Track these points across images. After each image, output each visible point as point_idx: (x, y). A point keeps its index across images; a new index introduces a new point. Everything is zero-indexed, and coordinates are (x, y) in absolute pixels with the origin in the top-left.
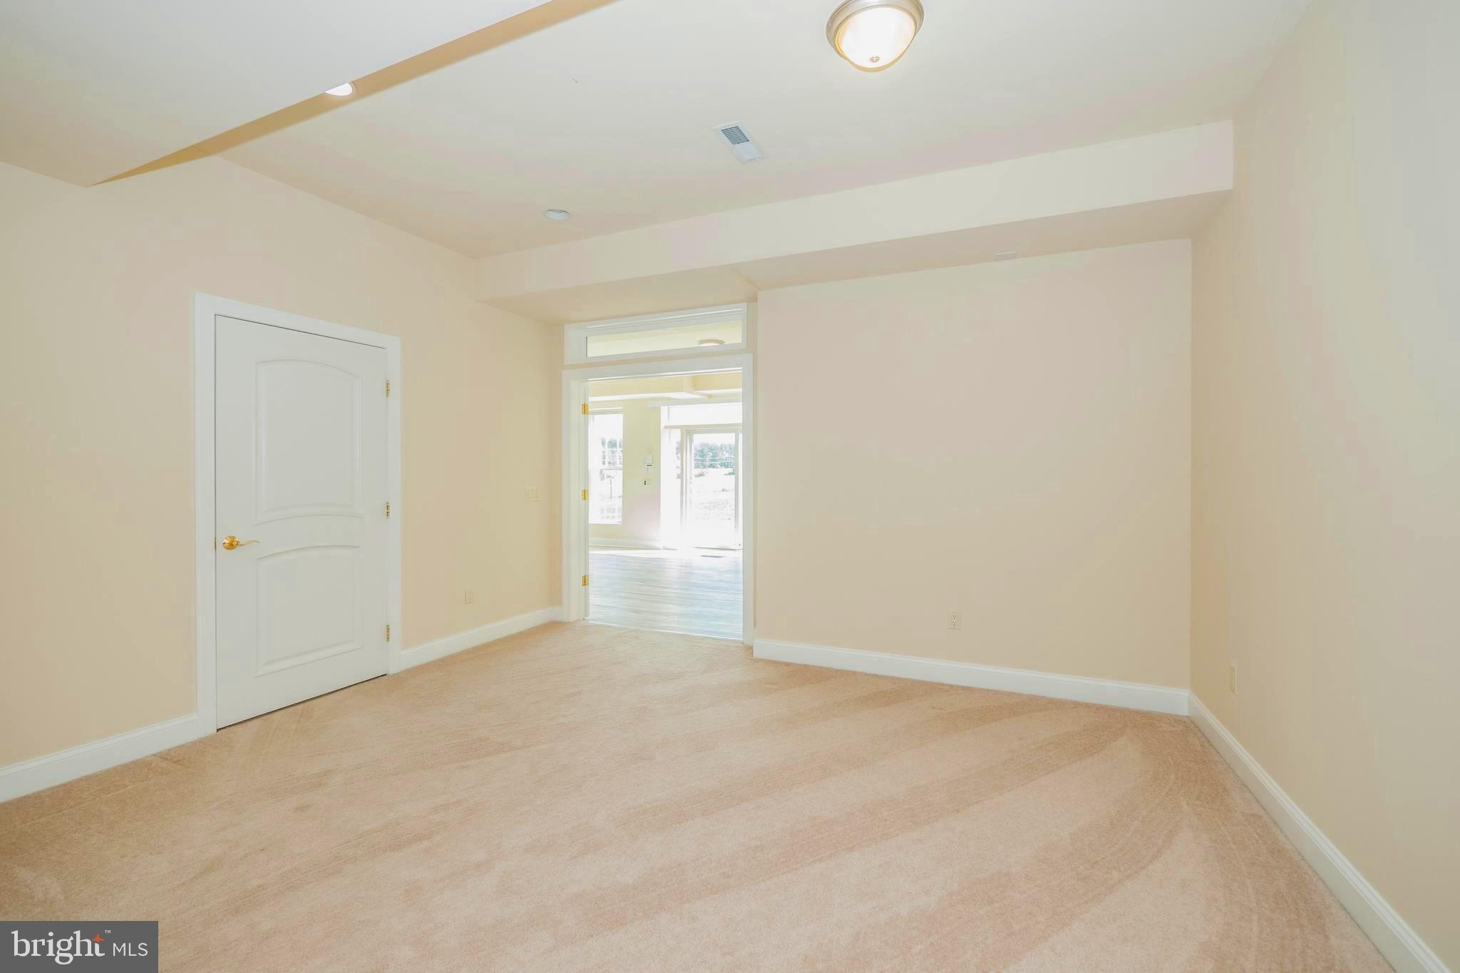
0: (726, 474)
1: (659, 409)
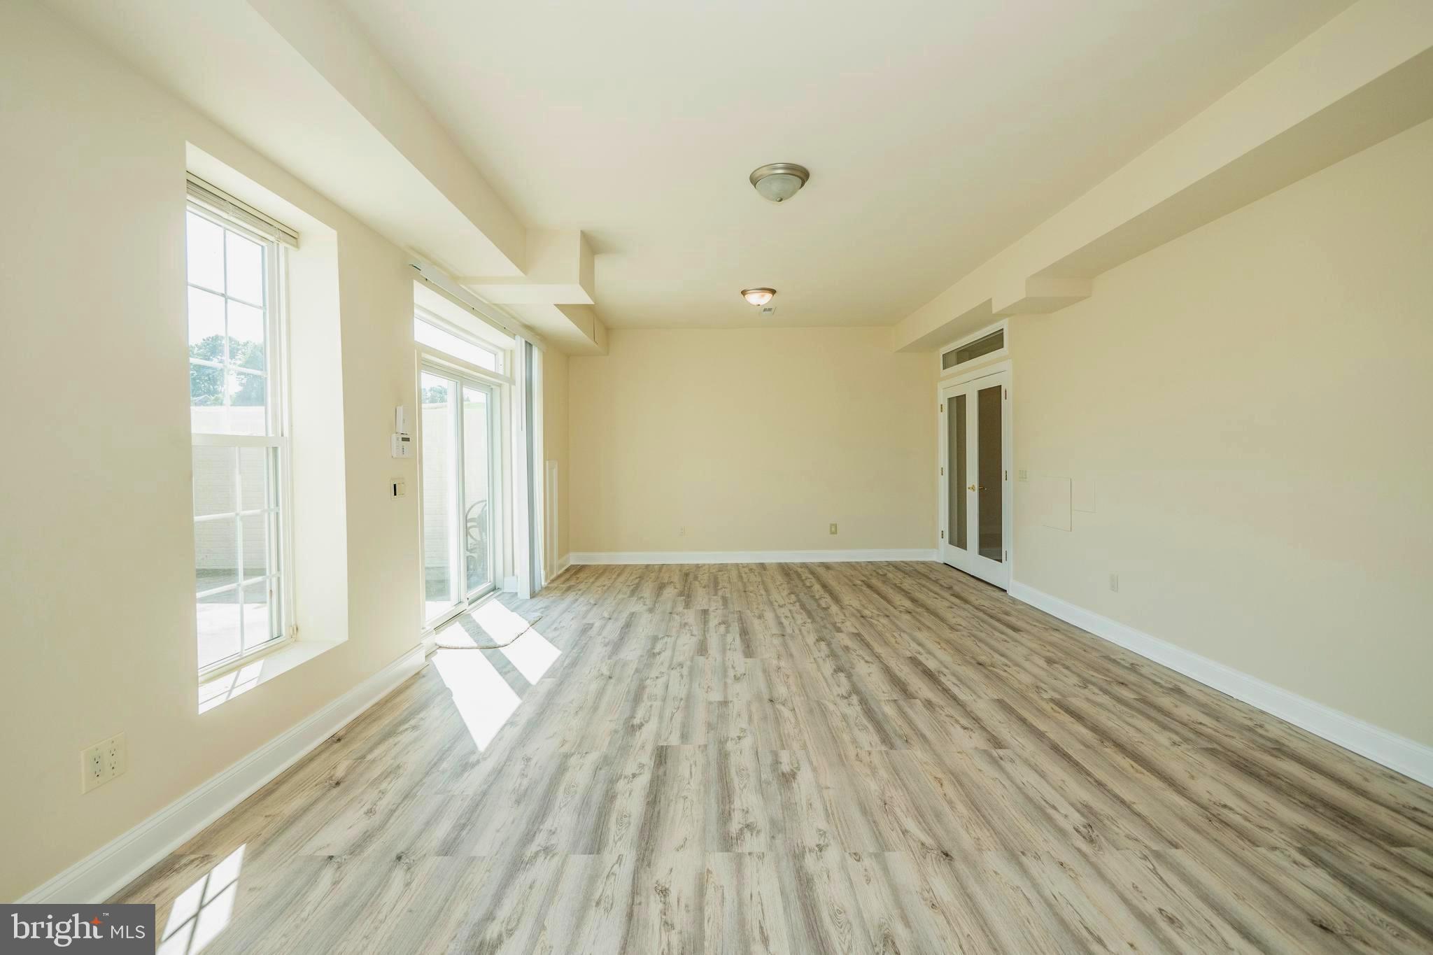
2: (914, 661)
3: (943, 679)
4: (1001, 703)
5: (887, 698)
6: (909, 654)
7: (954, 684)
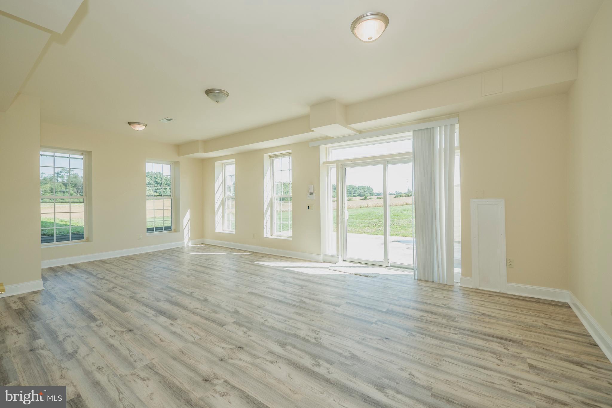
0: (360, 200)
1: (318, 147)
2: (173, 318)
3: (154, 313)
4: (124, 310)
5: (176, 297)
6: (178, 321)
7: (148, 312)
